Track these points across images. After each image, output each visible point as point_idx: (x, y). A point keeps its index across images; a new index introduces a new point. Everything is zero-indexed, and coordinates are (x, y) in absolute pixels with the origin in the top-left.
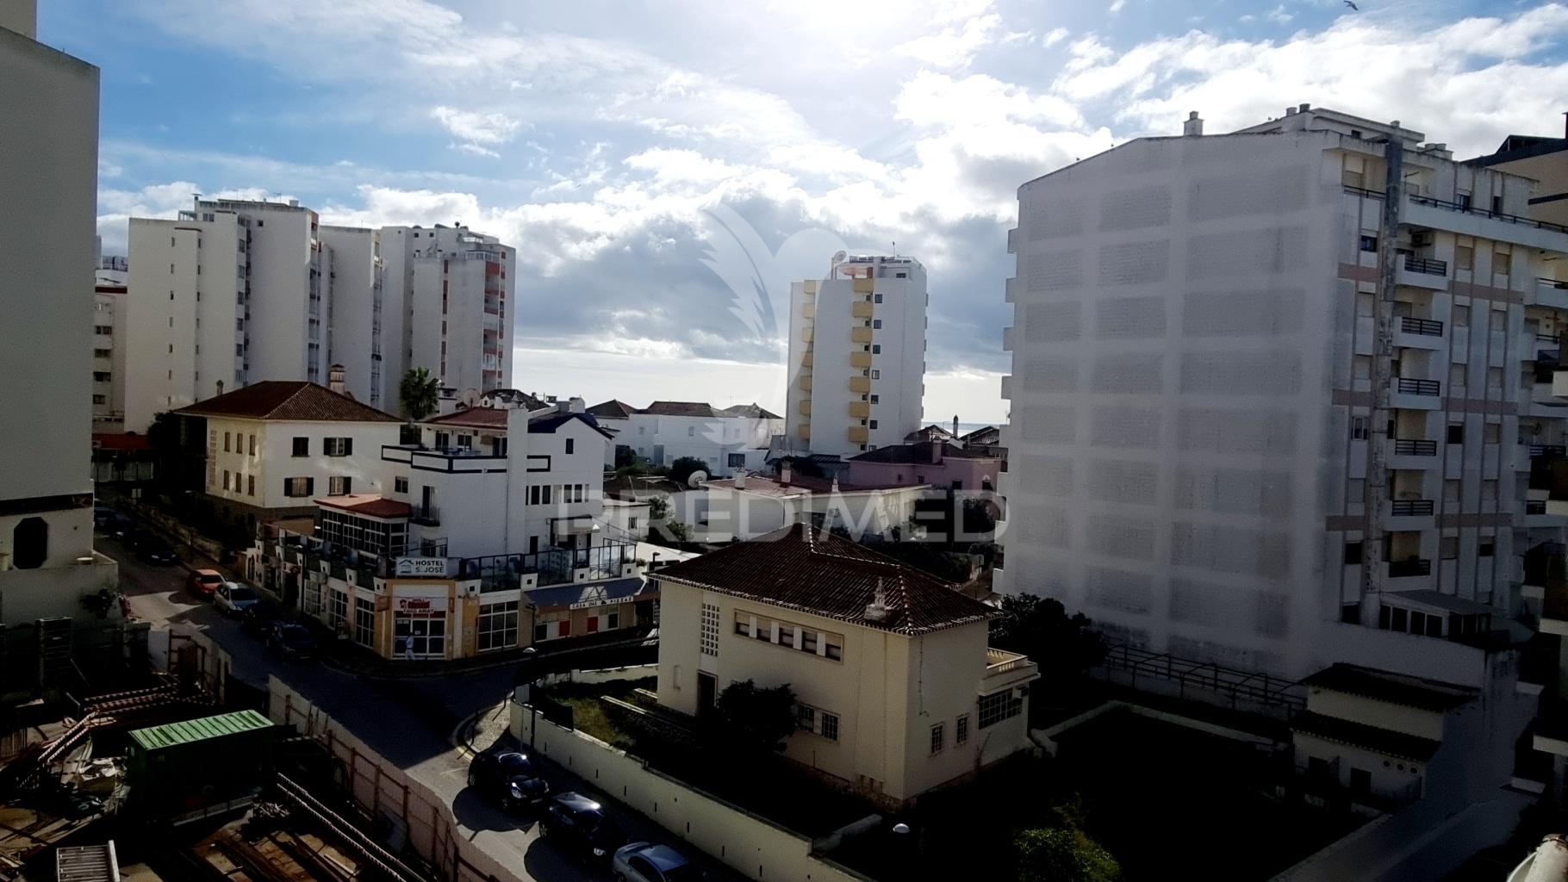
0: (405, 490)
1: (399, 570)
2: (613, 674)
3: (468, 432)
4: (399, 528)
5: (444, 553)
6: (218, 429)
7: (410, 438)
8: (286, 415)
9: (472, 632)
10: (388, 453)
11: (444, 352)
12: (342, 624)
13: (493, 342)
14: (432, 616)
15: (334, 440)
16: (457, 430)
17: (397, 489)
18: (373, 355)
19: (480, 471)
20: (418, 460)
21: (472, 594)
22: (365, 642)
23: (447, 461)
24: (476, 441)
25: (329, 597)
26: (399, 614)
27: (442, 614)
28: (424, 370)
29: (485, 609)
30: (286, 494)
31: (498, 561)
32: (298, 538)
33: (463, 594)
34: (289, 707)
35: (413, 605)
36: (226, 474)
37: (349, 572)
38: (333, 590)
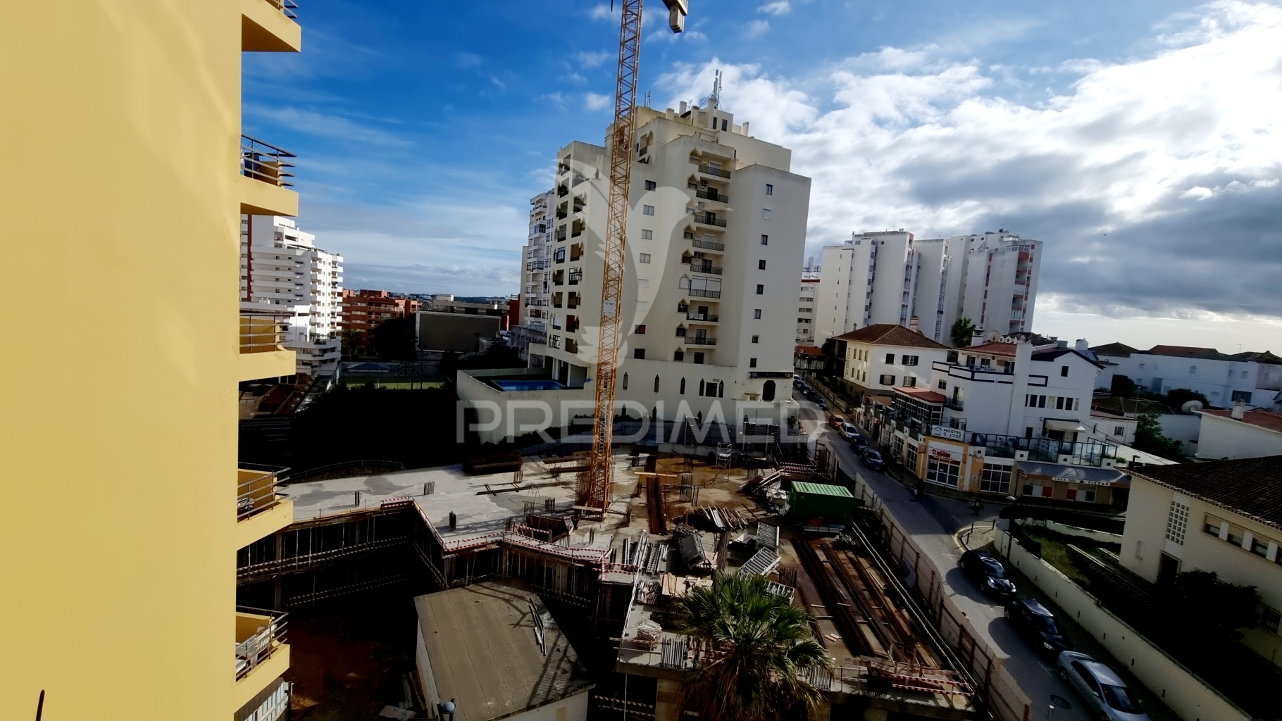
0: (944, 388)
1: (933, 432)
2: (1083, 532)
3: (989, 357)
4: (938, 409)
5: (964, 428)
6: (852, 346)
7: (953, 358)
8: (884, 342)
9: (977, 478)
10: (936, 366)
11: (984, 309)
12: (899, 456)
13: (1020, 303)
14: (952, 462)
15: (908, 356)
16: (981, 355)
17: (940, 387)
18: (938, 311)
19: (993, 381)
20: (953, 371)
21: (979, 455)
22: (911, 468)
23: (971, 373)
24: (994, 364)
25: (894, 440)
26: (931, 457)
27: (958, 463)
28: (967, 319)
29: (987, 466)
30: (881, 383)
31: (1000, 439)
32: (882, 406)
33: (973, 454)
34: (864, 491)
35: (940, 454)
36: (853, 369)
37: (906, 429)
38: (897, 437)
